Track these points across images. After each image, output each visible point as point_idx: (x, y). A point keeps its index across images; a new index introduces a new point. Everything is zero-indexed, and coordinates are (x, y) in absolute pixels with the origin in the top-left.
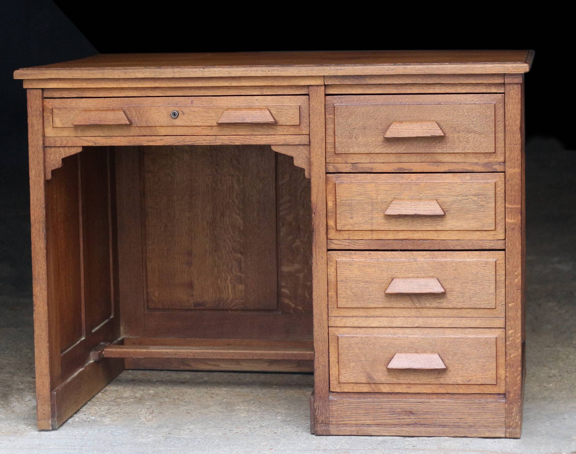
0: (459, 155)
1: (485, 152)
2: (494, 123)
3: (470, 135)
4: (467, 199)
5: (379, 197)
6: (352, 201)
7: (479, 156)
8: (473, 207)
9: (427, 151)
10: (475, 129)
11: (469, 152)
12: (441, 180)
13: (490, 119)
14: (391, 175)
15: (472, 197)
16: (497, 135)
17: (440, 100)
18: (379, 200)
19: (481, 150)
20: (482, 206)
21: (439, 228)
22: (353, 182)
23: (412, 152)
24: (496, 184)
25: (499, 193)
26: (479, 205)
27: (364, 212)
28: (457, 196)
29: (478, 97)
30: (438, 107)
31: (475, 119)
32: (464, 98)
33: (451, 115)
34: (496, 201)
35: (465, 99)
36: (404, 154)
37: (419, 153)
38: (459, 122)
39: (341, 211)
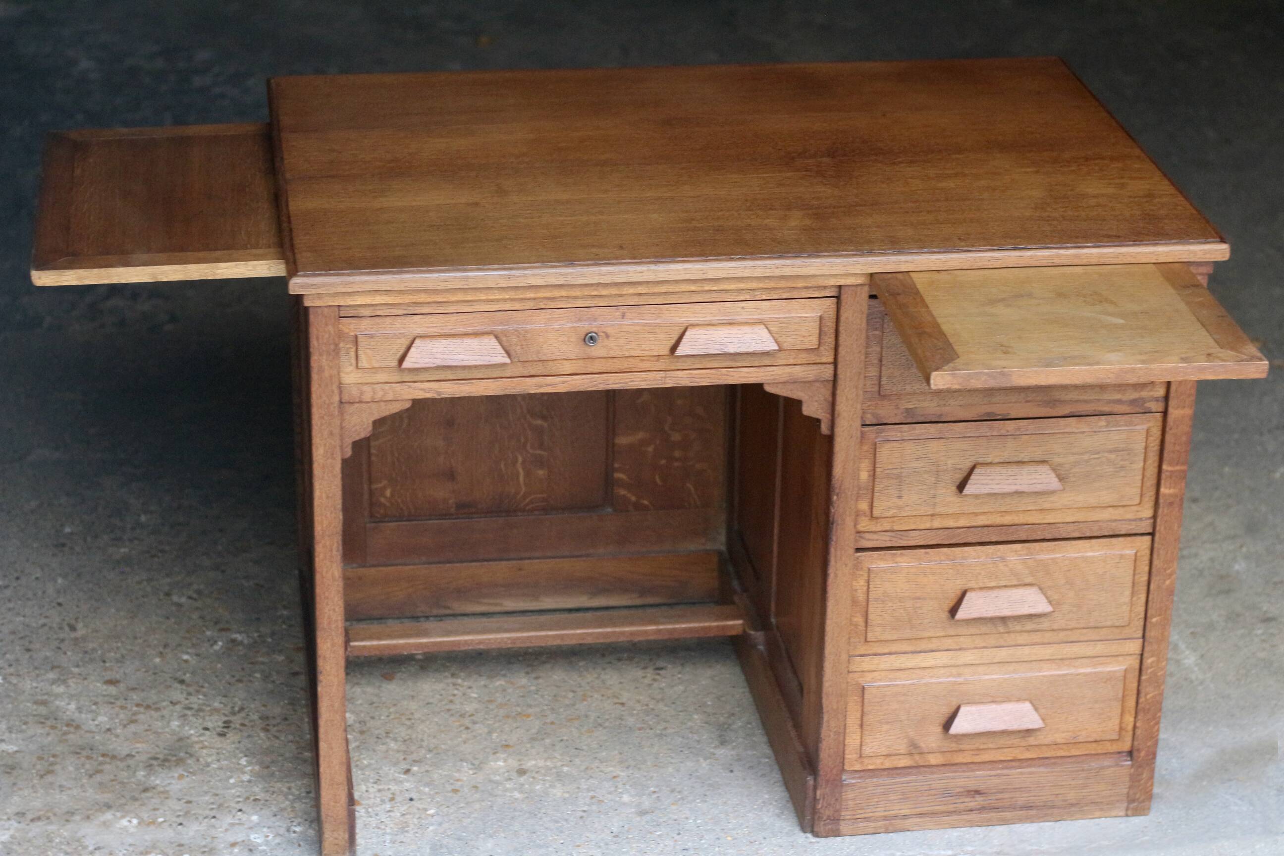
4: (1098, 458)
5: (949, 462)
6: (902, 470)
8: (1107, 470)
12: (1058, 430)
14: (971, 425)
15: (1106, 454)
18: (951, 466)
20: (1122, 467)
21: (1047, 506)
22: (906, 438)
24: (1148, 431)
26: (1118, 466)
27: (922, 487)
28: (1082, 454)
34: (1146, 459)
39: (882, 486)
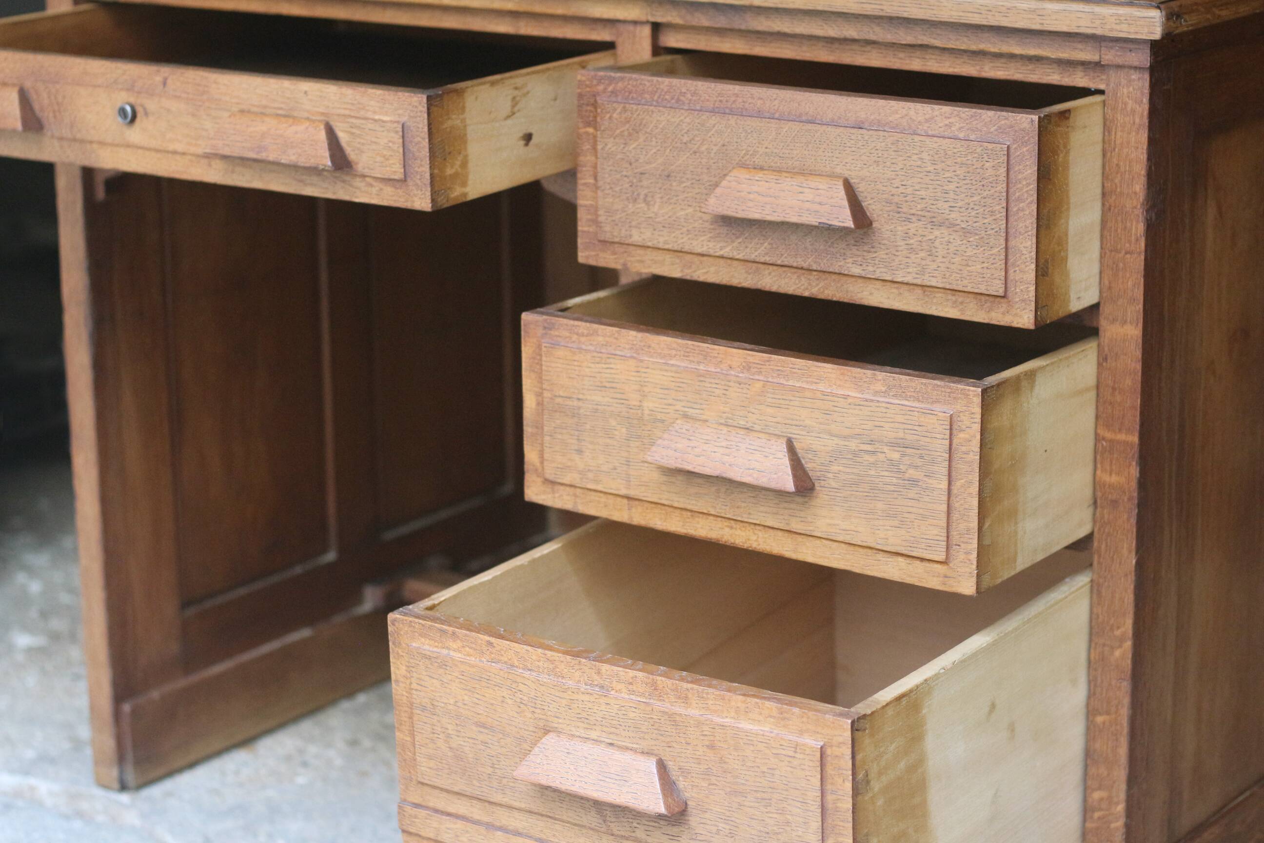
0: (909, 291)
1: (976, 291)
2: (1005, 205)
3: (937, 233)
4: (874, 453)
5: (645, 404)
6: (580, 404)
7: (960, 299)
8: (888, 480)
9: (824, 265)
10: (953, 215)
11: (934, 284)
12: (807, 382)
13: (993, 191)
14: (678, 344)
15: (886, 449)
16: (1012, 243)
17: (862, 115)
18: (647, 412)
19: (965, 282)
20: (914, 482)
21: (796, 526)
22: (584, 347)
23: (786, 263)
24: (955, 419)
25: (964, 449)
26: (907, 476)
27: (608, 441)
28: (845, 438)
29: (963, 115)
30: (853, 137)
31: (952, 186)
32: (927, 116)
33: (888, 164)
34: (953, 474)
35: (927, 121)
36: (766, 267)
37: (802, 268)
38: (909, 190)
39: (554, 425)
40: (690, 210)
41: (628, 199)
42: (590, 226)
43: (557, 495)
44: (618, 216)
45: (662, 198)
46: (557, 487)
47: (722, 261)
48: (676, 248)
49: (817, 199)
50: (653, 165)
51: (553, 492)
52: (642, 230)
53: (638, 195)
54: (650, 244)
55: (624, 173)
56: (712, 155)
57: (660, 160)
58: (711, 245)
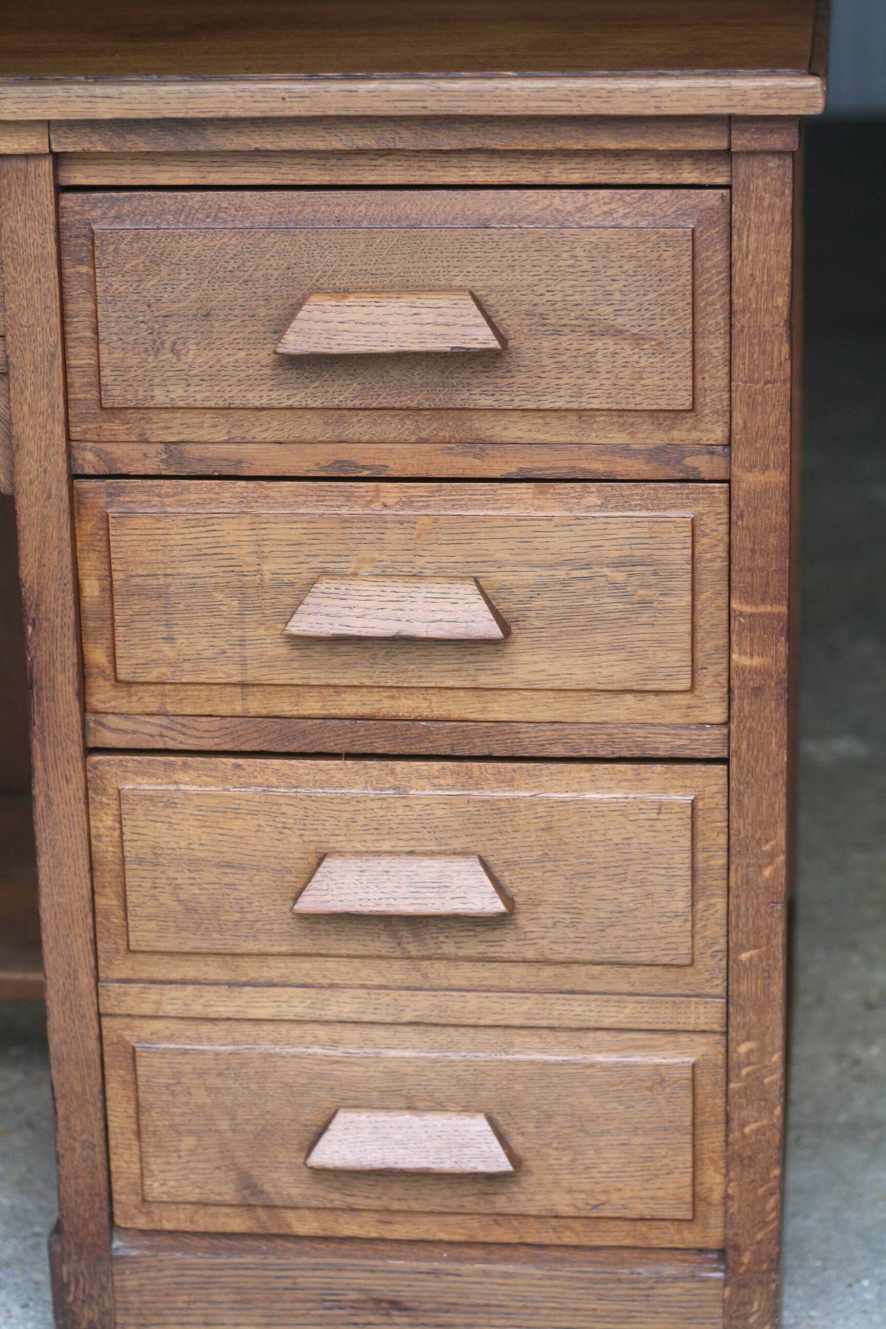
0: (559, 418)
1: (654, 407)
2: (690, 300)
3: (598, 344)
4: (590, 578)
5: (265, 567)
6: (169, 580)
7: (631, 420)
8: (611, 607)
9: (439, 400)
10: (620, 320)
11: (595, 406)
12: (494, 509)
13: (673, 285)
14: (307, 488)
15: (606, 571)
16: (700, 344)
17: (488, 211)
18: (268, 577)
19: (639, 399)
20: (644, 603)
21: (485, 680)
22: (170, 510)
23: (385, 405)
24: (697, 523)
25: (708, 556)
26: (636, 599)
27: (213, 620)
28: (551, 566)
29: (627, 199)
30: (477, 239)
31: (618, 286)
32: (579, 205)
33: (528, 267)
34: (697, 586)
35: (579, 210)
36: (355, 412)
37: (408, 409)
38: (559, 297)
39: (129, 612)
40: (242, 354)
41: (146, 350)
42: (86, 392)
43: (134, 698)
44: (133, 374)
45: (198, 344)
46: (134, 689)
47: (289, 414)
48: (221, 404)
49: (441, 320)
50: (184, 304)
51: (130, 695)
52: (171, 388)
53: (163, 343)
54: (181, 404)
55: (141, 319)
56: (272, 282)
57: (194, 296)
58: (273, 395)
